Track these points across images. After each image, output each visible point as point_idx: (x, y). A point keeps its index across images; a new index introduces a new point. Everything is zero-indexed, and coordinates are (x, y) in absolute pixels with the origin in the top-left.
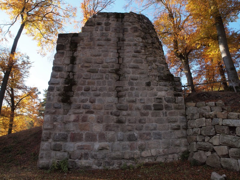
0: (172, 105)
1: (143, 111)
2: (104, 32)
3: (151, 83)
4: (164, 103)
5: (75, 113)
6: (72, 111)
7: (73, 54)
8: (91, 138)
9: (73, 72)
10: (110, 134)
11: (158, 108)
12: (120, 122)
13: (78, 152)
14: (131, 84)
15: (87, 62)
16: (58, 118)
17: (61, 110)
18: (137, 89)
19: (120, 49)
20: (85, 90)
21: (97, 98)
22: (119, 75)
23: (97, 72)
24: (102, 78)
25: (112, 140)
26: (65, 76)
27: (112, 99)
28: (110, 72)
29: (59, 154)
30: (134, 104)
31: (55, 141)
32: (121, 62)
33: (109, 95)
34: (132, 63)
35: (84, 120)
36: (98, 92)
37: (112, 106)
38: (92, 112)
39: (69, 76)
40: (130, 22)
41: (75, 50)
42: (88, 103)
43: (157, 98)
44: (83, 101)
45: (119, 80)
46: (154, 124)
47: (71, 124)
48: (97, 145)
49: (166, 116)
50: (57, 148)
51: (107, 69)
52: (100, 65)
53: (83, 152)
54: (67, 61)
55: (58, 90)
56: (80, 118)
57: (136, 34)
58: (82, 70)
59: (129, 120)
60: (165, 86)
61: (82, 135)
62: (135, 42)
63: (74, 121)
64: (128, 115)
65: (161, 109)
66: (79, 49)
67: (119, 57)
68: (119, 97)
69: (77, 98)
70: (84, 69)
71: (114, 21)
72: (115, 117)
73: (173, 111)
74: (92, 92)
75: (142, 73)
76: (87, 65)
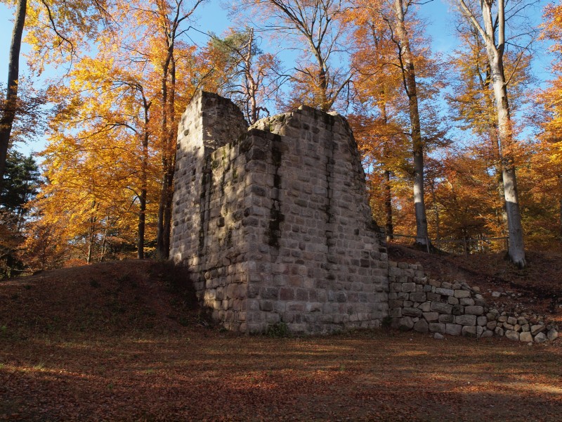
0: (377, 262)
1: (352, 267)
2: (312, 143)
3: (360, 232)
4: (370, 259)
5: (284, 262)
6: (280, 258)
7: (277, 170)
8: (303, 296)
9: (278, 201)
10: (322, 292)
11: (365, 264)
12: (331, 278)
13: (290, 314)
14: (340, 229)
15: (295, 189)
16: (266, 266)
17: (268, 256)
18: (346, 237)
19: (329, 176)
20: (293, 231)
21: (307, 244)
22: (330, 215)
23: (306, 207)
24: (312, 216)
25: (323, 300)
26: (270, 206)
27: (322, 247)
28: (320, 209)
29: (270, 315)
30: (343, 257)
31: (263, 298)
32: (330, 195)
33: (319, 242)
34: (341, 200)
35: (294, 272)
36: (308, 236)
37: (322, 256)
38: (302, 263)
39: (273, 205)
40: (340, 134)
41: (279, 166)
42: (297, 249)
43: (365, 252)
44: (292, 246)
45: (328, 222)
46: (361, 283)
47: (281, 277)
48: (309, 306)
49: (371, 275)
50: (267, 309)
51: (317, 204)
52: (309, 196)
53: (296, 313)
54: (271, 182)
55: (264, 226)
56: (290, 269)
57: (346, 156)
58: (289, 199)
59: (339, 277)
60: (372, 237)
61: (293, 291)
62: (346, 170)
63: (286, 272)
64: (339, 270)
65: (367, 266)
66: (283, 164)
67: (328, 188)
68: (329, 245)
69: (286, 241)
70: (291, 198)
71: (322, 127)
72: (326, 272)
73: (377, 269)
74: (302, 235)
75: (351, 217)
76: (294, 192)
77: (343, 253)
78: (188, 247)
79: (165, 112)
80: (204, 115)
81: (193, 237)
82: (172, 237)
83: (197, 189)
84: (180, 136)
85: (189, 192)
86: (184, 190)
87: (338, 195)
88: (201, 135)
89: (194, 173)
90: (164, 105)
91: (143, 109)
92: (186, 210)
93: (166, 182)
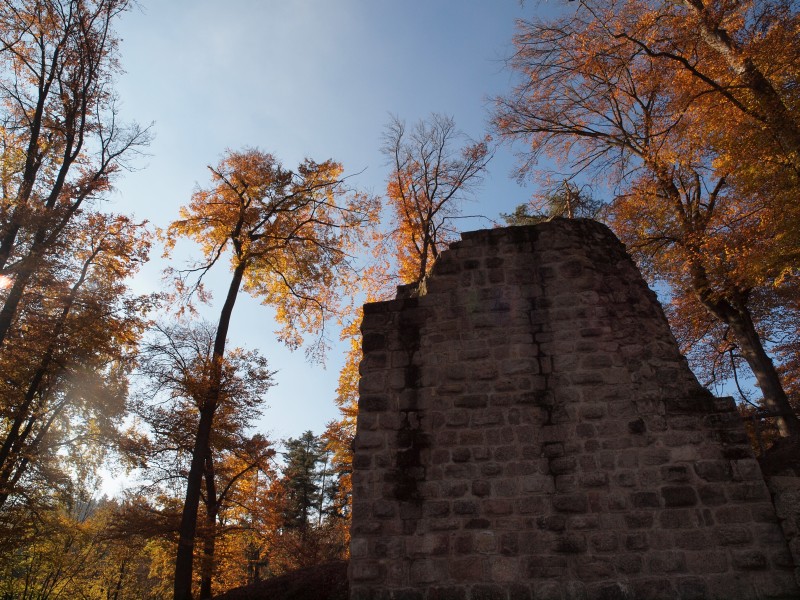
0: (725, 487)
1: (635, 512)
2: (488, 286)
3: (647, 424)
4: (697, 482)
5: (435, 530)
6: (426, 521)
7: (411, 357)
9: (416, 410)
11: (680, 499)
12: (568, 548)
14: (585, 431)
15: (454, 379)
16: (389, 545)
17: (396, 523)
18: (605, 446)
19: (540, 331)
20: (455, 461)
21: (494, 481)
22: (548, 409)
23: (484, 405)
24: (500, 422)
26: (398, 425)
27: (535, 481)
28: (519, 402)
30: (602, 493)
32: (547, 368)
33: (529, 471)
34: (580, 370)
35: (464, 547)
36: (494, 463)
37: (539, 500)
38: (484, 525)
39: (406, 422)
40: (558, 249)
41: (416, 348)
42: (468, 497)
43: (672, 469)
44: (454, 493)
45: (549, 423)
46: (675, 550)
47: (429, 563)
49: (710, 523)
51: (511, 394)
52: (491, 384)
54: (397, 380)
55: (382, 465)
56: (452, 543)
57: (581, 281)
58: (440, 401)
59: (596, 543)
60: (691, 428)
61: (462, 593)
62: (581, 306)
63: (437, 552)
64: (591, 526)
65: (690, 503)
66: (425, 342)
67: (540, 355)
68: (555, 472)
69: (438, 485)
70: (446, 398)
71: (510, 251)
72: (552, 536)
73: (730, 506)
74: (477, 465)
75: (614, 397)
76: (451, 386)
77: (599, 484)
87: (569, 360)
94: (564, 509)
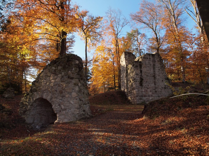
0: (169, 87)
1: (161, 89)
2: (149, 61)
3: (163, 81)
4: (167, 87)
5: (144, 89)
6: (143, 88)
8: (149, 96)
10: (154, 95)
11: (165, 88)
12: (156, 92)
13: (146, 100)
14: (158, 80)
16: (140, 90)
17: (140, 88)
18: (160, 82)
20: (146, 82)
21: (149, 85)
22: (155, 78)
23: (149, 76)
24: (150, 78)
25: (154, 97)
26: (140, 77)
27: (153, 85)
28: (152, 76)
29: (141, 100)
30: (159, 87)
31: (140, 97)
32: (155, 73)
33: (153, 84)
34: (158, 74)
35: (147, 91)
36: (149, 83)
37: (153, 87)
38: (148, 89)
39: (141, 77)
40: (156, 58)
41: (141, 68)
42: (147, 86)
43: (165, 85)
44: (146, 85)
46: (164, 93)
47: (144, 92)
48: (151, 98)
49: (167, 90)
50: (141, 99)
52: (149, 74)
53: (147, 100)
54: (140, 72)
55: (139, 82)
57: (159, 63)
60: (167, 81)
61: (147, 95)
62: (158, 66)
63: (144, 91)
64: (158, 90)
66: (142, 68)
67: (154, 71)
68: (155, 84)
69: (144, 84)
70: (145, 75)
71: (151, 57)
72: (154, 90)
73: (169, 89)
74: (148, 83)
75: (161, 77)
76: (145, 73)
77: (159, 86)
78: (124, 87)
79: (117, 56)
80: (125, 57)
81: (125, 85)
82: (121, 85)
83: (125, 74)
84: (121, 62)
85: (124, 75)
86: (123, 75)
87: (157, 73)
88: (125, 62)
89: (124, 71)
90: (117, 55)
91: (112, 56)
92: (123, 79)
93: (119, 72)
94: (156, 88)
